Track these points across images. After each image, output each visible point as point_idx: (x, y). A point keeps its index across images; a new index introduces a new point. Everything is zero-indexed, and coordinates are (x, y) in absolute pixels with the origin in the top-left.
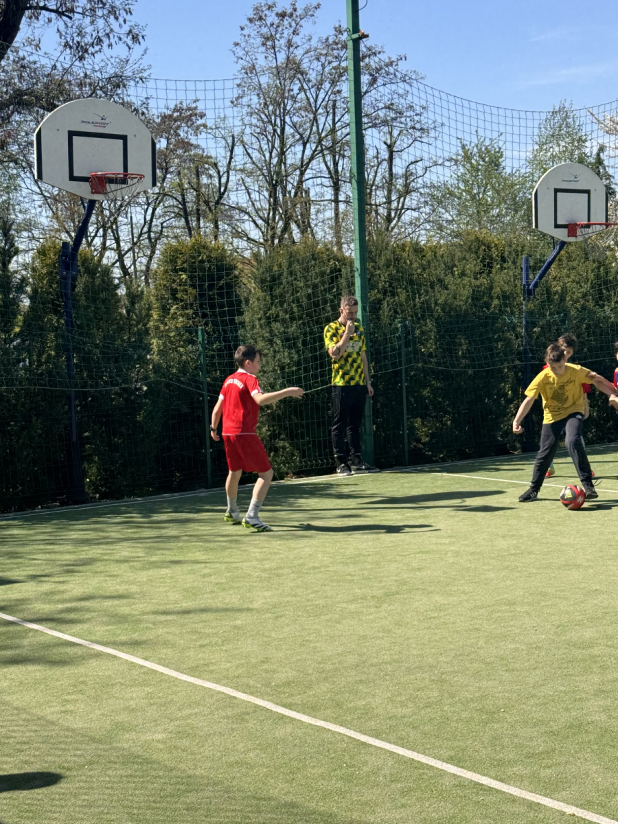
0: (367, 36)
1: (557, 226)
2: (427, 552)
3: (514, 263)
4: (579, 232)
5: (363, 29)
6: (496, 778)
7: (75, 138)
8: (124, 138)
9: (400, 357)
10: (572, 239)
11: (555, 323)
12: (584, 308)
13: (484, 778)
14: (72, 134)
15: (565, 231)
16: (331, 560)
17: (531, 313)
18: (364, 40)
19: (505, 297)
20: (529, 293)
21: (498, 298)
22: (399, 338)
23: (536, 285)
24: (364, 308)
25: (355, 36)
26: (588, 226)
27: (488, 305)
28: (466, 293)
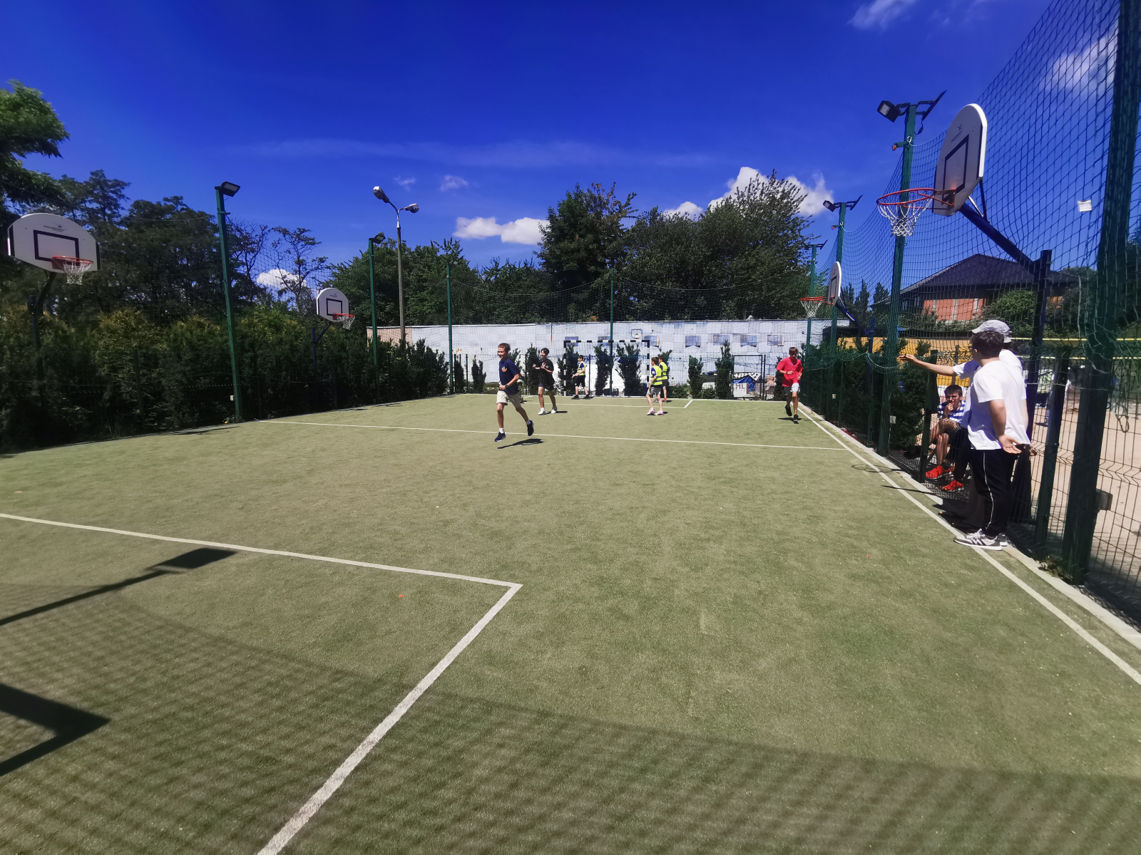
1: (328, 314)
4: (339, 318)
7: (39, 235)
8: (76, 240)
10: (334, 321)
14: (36, 233)
15: (331, 317)
25: (223, 212)
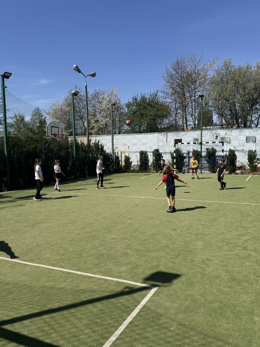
0: (7, 87)
1: (52, 134)
2: (37, 212)
3: (41, 142)
4: (57, 136)
5: (5, 85)
6: (91, 273)
9: (16, 164)
10: (55, 138)
11: (52, 156)
12: (56, 152)
13: (89, 274)
15: (54, 136)
16: (13, 216)
17: (45, 154)
18: (6, 88)
19: (40, 150)
20: (45, 149)
21: (38, 150)
22: (16, 159)
23: (47, 147)
24: (7, 152)
25: (4, 87)
26: (58, 135)
27: (37, 152)
28: (31, 149)
